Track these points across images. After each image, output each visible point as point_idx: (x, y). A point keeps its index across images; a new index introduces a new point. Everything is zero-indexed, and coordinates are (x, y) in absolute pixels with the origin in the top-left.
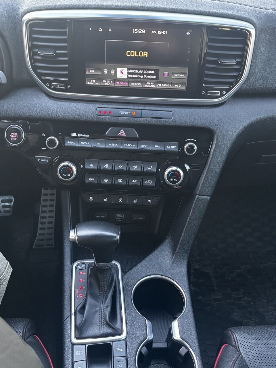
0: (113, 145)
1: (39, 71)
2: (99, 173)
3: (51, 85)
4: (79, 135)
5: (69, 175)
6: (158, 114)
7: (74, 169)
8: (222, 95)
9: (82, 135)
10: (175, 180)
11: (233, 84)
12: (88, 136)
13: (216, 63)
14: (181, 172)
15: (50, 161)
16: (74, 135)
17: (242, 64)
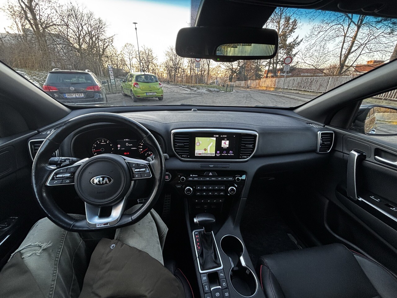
0: (207, 179)
1: (177, 151)
2: (202, 190)
3: (181, 156)
4: (194, 175)
5: (190, 192)
6: (224, 166)
7: (192, 189)
8: (247, 158)
9: (194, 176)
10: (233, 192)
11: (251, 154)
12: (197, 176)
13: (245, 146)
14: (235, 188)
15: (182, 187)
16: (191, 175)
17: (254, 146)
